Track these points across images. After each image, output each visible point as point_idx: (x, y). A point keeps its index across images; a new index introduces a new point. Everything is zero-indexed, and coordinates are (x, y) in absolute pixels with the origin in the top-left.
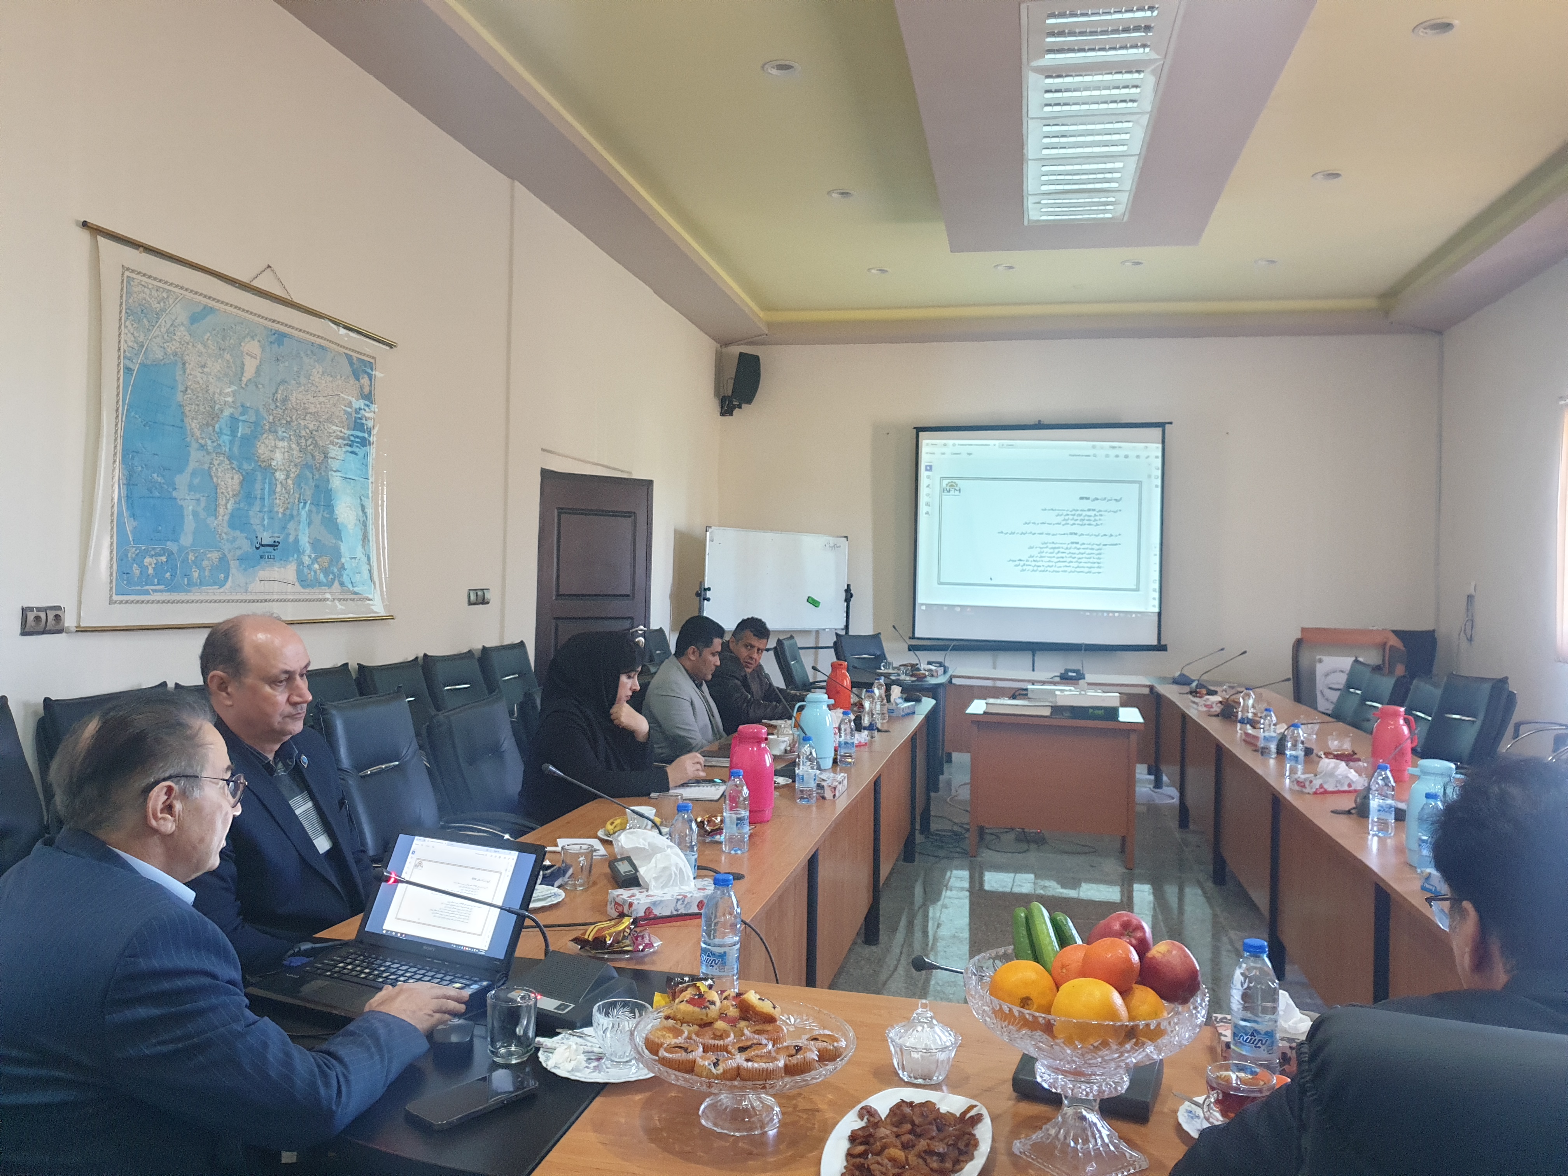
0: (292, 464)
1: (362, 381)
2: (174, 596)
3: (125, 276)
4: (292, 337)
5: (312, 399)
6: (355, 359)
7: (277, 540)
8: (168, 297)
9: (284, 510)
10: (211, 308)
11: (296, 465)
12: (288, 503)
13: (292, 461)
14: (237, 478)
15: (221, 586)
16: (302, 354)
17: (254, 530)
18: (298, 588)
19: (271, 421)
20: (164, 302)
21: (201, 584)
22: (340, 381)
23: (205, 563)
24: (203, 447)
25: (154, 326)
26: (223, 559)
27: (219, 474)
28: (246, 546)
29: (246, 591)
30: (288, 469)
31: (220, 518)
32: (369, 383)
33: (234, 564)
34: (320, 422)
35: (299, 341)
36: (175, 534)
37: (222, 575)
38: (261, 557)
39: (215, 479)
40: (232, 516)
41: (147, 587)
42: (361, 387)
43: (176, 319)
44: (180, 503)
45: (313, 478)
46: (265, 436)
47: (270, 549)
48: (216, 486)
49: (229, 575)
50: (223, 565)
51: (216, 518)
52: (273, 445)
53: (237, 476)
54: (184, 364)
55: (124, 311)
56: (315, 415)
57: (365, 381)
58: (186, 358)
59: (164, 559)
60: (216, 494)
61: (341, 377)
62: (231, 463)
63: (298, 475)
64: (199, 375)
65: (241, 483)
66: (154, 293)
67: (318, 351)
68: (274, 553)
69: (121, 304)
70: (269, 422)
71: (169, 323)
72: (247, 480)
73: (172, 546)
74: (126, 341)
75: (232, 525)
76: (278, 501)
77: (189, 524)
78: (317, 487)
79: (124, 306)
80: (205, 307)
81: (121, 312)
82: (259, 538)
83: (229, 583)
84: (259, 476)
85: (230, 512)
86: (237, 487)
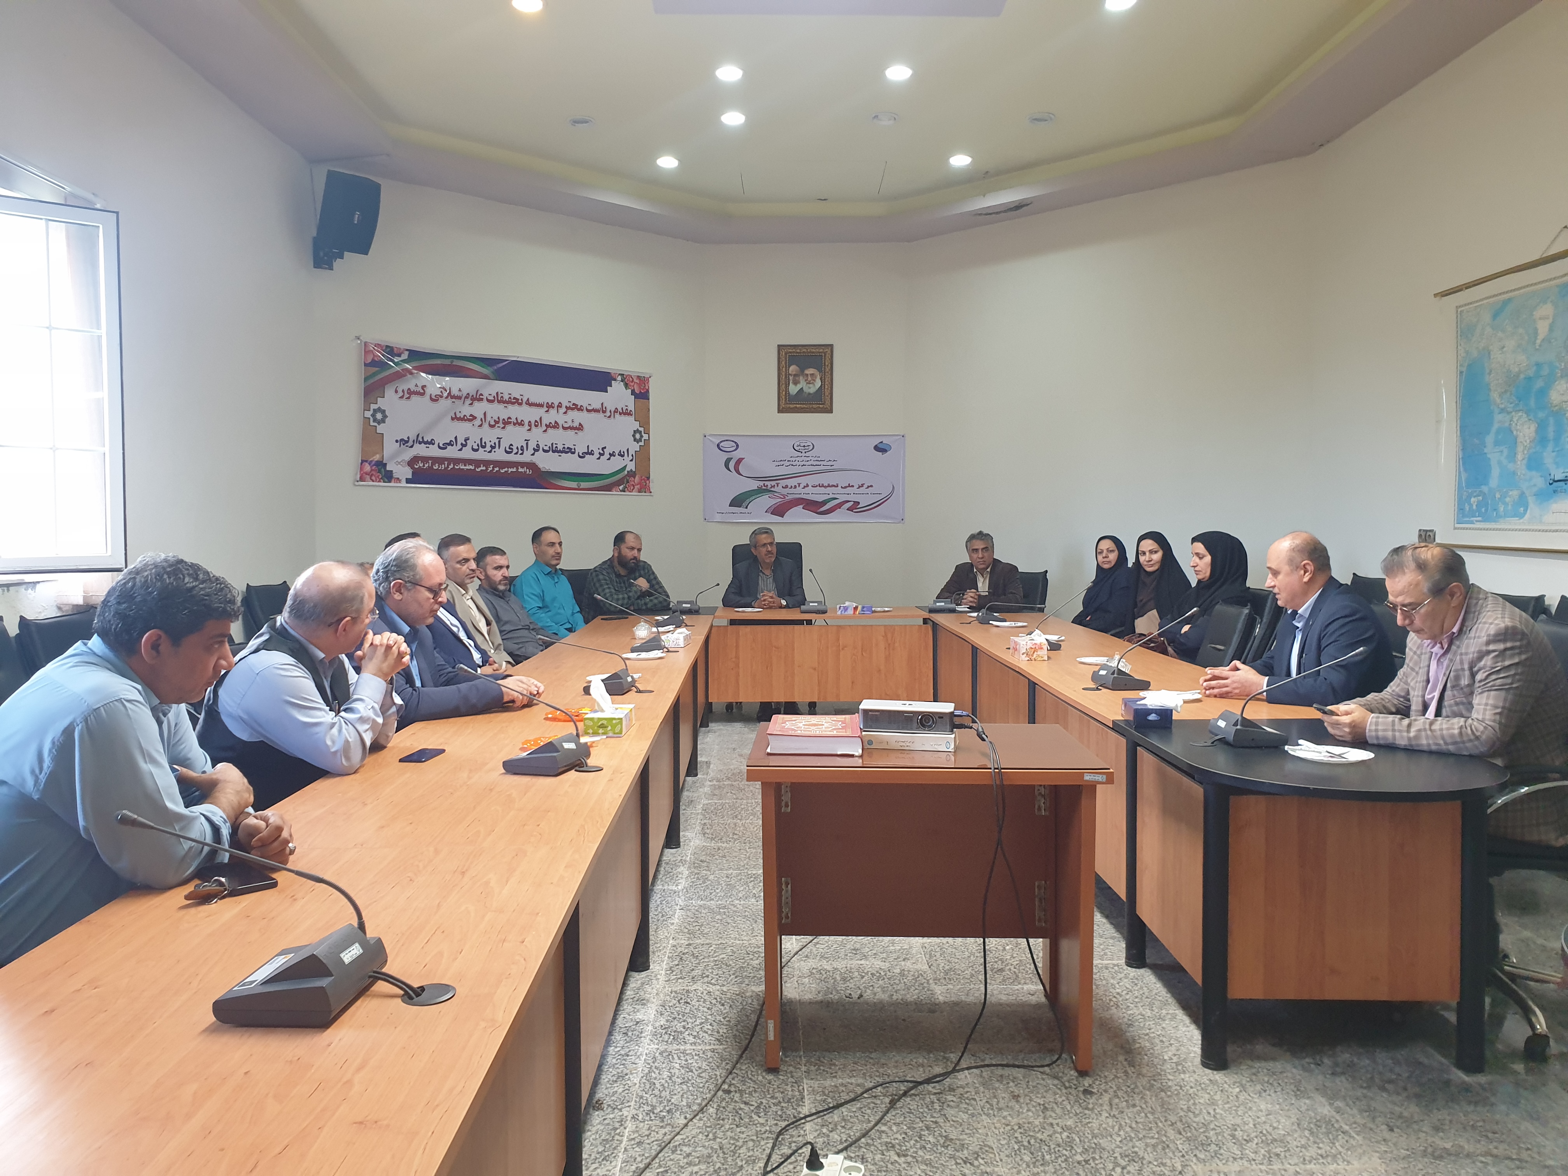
2: (1487, 525)
3: (1459, 312)
8: (1482, 311)
10: (1510, 300)
14: (1533, 427)
17: (1547, 469)
20: (1480, 316)
21: (1506, 516)
23: (1508, 499)
24: (1502, 411)
25: (1474, 336)
26: (1522, 495)
27: (1518, 427)
28: (1540, 482)
29: (1539, 521)
31: (1519, 462)
33: (1531, 500)
36: (1485, 480)
37: (1522, 509)
38: (1553, 491)
39: (1515, 433)
40: (1530, 459)
41: (1472, 519)
44: (1489, 456)
46: (1557, 382)
47: (1561, 483)
48: (1516, 438)
49: (1526, 509)
50: (1522, 502)
51: (1515, 462)
54: (1489, 353)
55: (1460, 336)
58: (1491, 348)
59: (1480, 498)
60: (1516, 443)
62: (1528, 415)
64: (1499, 356)
65: (1537, 431)
66: (1473, 313)
70: (1560, 370)
71: (1481, 328)
72: (1541, 427)
73: (1485, 489)
74: (1462, 355)
75: (1529, 467)
77: (1495, 472)
79: (1460, 332)
80: (1503, 303)
82: (1551, 475)
83: (1527, 516)
84: (1551, 420)
85: (1527, 456)
86: (1533, 434)
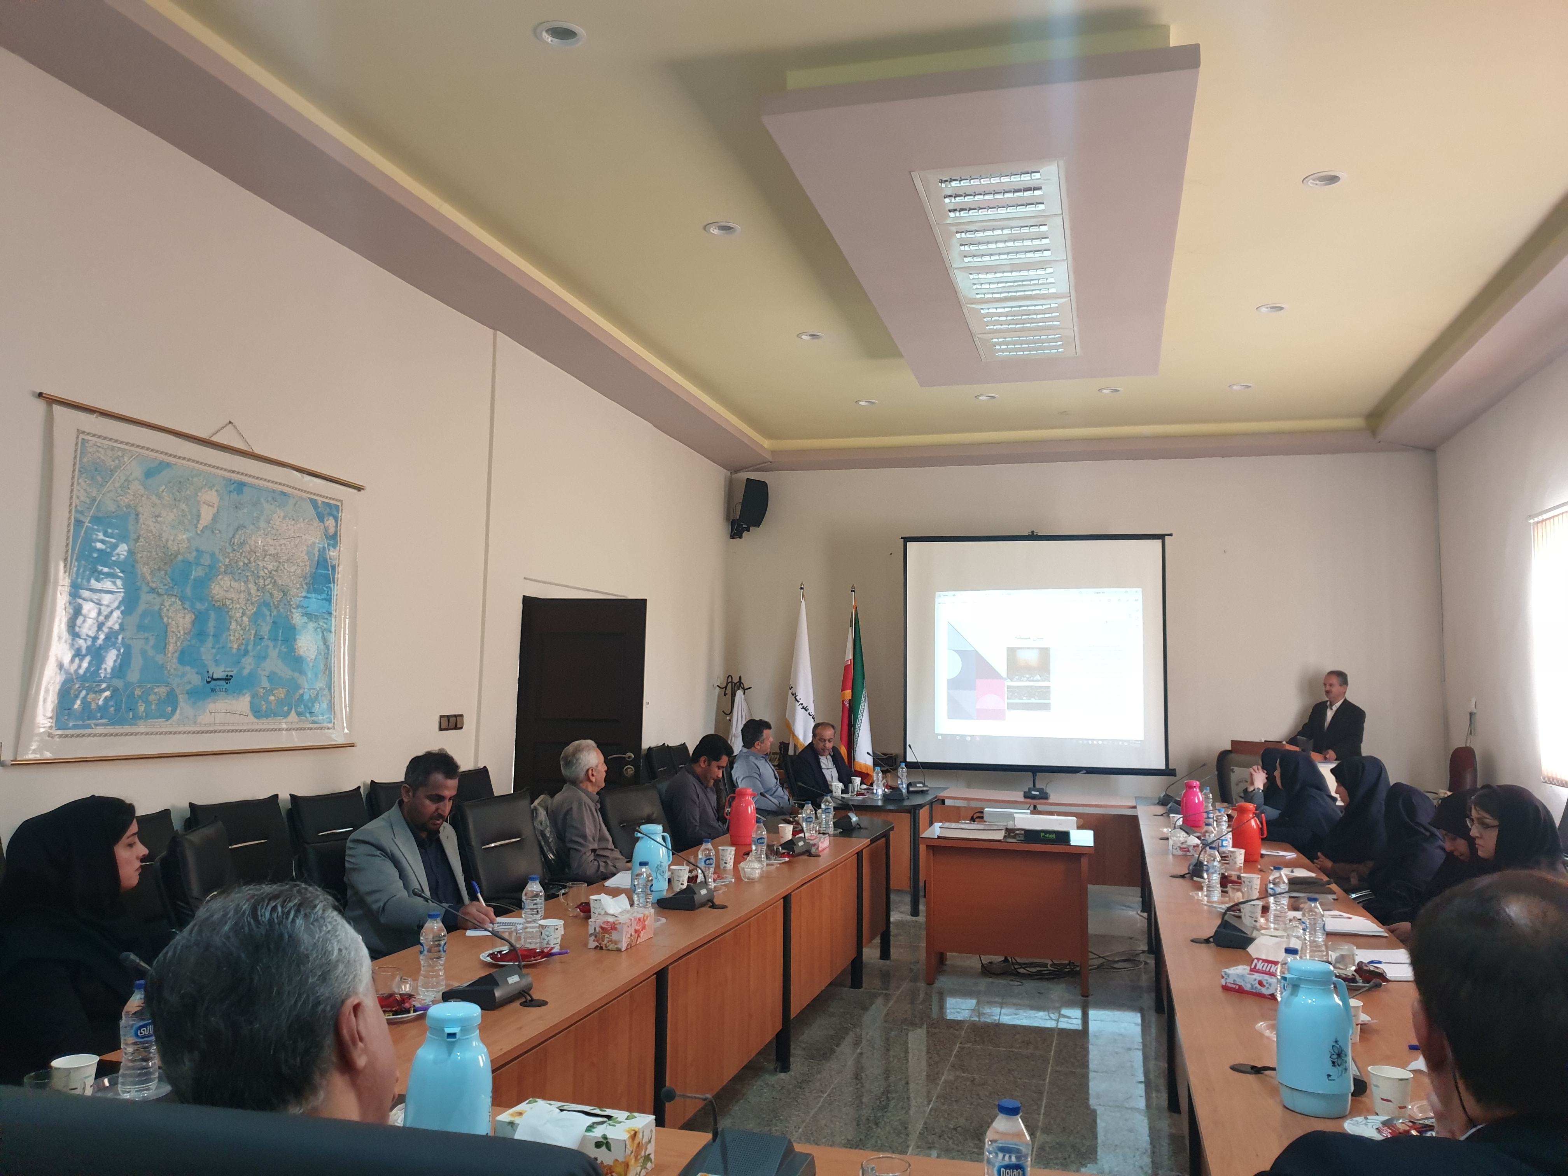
0: (249, 602)
1: (327, 523)
2: (119, 729)
3: (80, 439)
4: (252, 486)
5: (271, 542)
6: (320, 502)
7: (229, 674)
8: (122, 457)
9: (239, 646)
10: (168, 463)
11: (252, 604)
12: (243, 639)
13: (248, 600)
14: (189, 617)
15: (167, 720)
16: (262, 500)
17: (205, 666)
18: (251, 718)
19: (226, 563)
20: (119, 460)
21: (148, 716)
22: (302, 525)
23: (152, 697)
24: (153, 590)
25: (107, 482)
26: (171, 693)
27: (170, 614)
28: (196, 680)
29: (195, 723)
30: (244, 608)
31: (170, 655)
32: (334, 524)
33: (181, 698)
34: (279, 562)
35: (258, 488)
37: (170, 709)
38: (213, 690)
39: (165, 619)
40: (182, 652)
41: (89, 722)
42: (326, 529)
43: (131, 474)
45: (271, 614)
46: (220, 577)
47: (223, 682)
48: (166, 626)
49: (176, 709)
50: (171, 699)
51: (165, 654)
52: (228, 585)
53: (190, 615)
54: (137, 515)
55: (77, 470)
56: (276, 557)
57: (330, 522)
58: (140, 509)
59: (109, 694)
60: (166, 632)
61: (304, 520)
62: (183, 604)
63: (255, 612)
64: (152, 524)
65: (193, 623)
66: (110, 453)
67: (280, 497)
68: (226, 686)
69: (74, 464)
70: (224, 565)
71: (123, 478)
72: (200, 619)
73: (117, 682)
74: (78, 497)
75: (182, 661)
76: (232, 638)
77: (136, 662)
78: (274, 623)
79: (77, 466)
80: (161, 463)
81: (74, 471)
82: (211, 673)
83: (177, 716)
84: (212, 615)
85: (180, 649)
86: (188, 626)
